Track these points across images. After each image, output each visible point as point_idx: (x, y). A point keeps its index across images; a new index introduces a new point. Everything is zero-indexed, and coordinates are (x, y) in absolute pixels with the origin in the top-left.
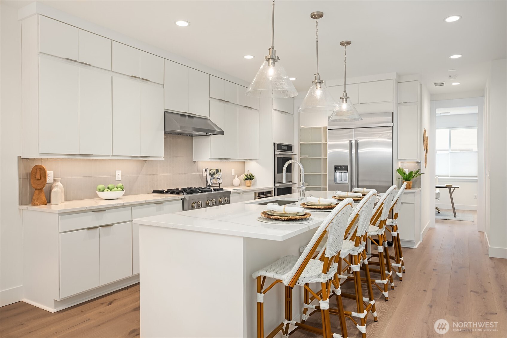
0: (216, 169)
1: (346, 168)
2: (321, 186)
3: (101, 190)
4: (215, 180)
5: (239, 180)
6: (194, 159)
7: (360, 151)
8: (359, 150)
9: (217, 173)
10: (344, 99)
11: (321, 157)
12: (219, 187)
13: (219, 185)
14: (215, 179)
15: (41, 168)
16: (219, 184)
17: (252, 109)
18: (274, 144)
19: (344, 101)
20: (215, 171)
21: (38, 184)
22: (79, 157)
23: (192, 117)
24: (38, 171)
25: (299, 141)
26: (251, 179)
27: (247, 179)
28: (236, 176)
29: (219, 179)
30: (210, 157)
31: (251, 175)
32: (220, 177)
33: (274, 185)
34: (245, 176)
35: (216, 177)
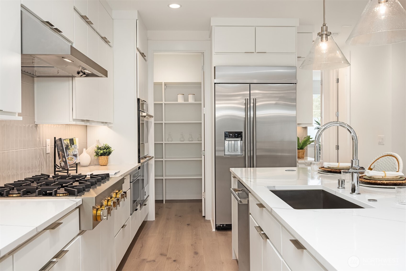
0: (69, 139)
2: (163, 158)
4: (69, 159)
6: (36, 121)
9: (72, 146)
10: (324, 36)
11: (162, 121)
14: (70, 156)
16: (77, 164)
18: (138, 100)
19: (324, 38)
20: (69, 142)
25: (154, 101)
26: (109, 153)
27: (102, 155)
28: (84, 149)
29: (75, 156)
30: (74, 118)
31: (108, 148)
32: (76, 153)
33: (139, 162)
34: (99, 148)
35: (70, 152)
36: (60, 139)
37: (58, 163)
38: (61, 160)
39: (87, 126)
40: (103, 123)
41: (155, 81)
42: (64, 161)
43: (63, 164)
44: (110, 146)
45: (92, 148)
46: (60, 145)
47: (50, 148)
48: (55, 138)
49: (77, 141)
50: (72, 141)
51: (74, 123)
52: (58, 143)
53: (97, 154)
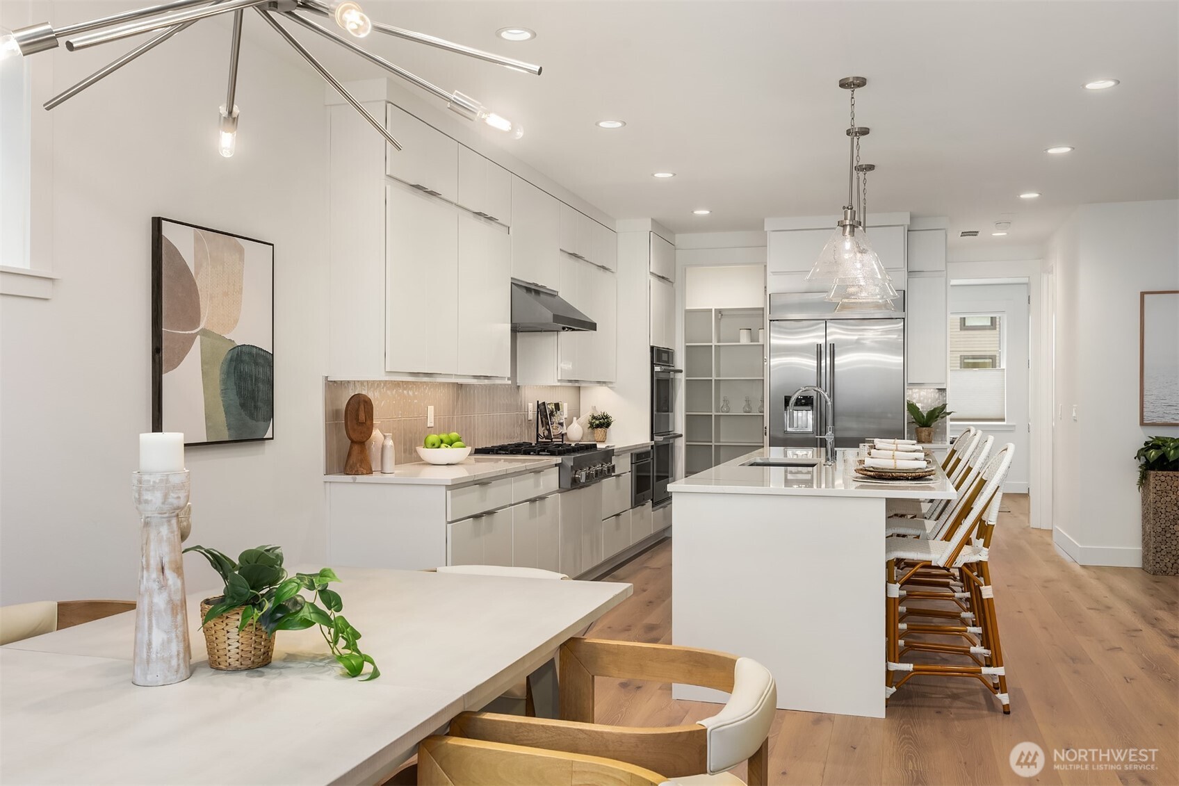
0: (555, 404)
1: (805, 402)
2: (711, 442)
3: (437, 445)
4: (554, 428)
5: (581, 429)
6: (518, 382)
7: (838, 360)
8: (836, 359)
9: (558, 412)
11: (711, 377)
12: (562, 442)
13: (563, 439)
14: (554, 425)
15: (367, 400)
16: (563, 435)
17: (608, 272)
18: (652, 348)
20: (553, 407)
21: (361, 433)
22: (426, 378)
23: (537, 292)
24: (362, 406)
25: (686, 342)
26: (608, 425)
27: (598, 426)
28: (575, 418)
29: (561, 424)
30: (559, 378)
31: (607, 417)
32: (562, 421)
33: (652, 439)
34: (594, 418)
35: (556, 419)
36: (544, 403)
37: (541, 432)
38: (544, 428)
39: (579, 387)
40: (599, 382)
41: (687, 308)
42: (547, 430)
43: (546, 432)
44: (610, 414)
45: (586, 416)
46: (543, 410)
47: (532, 414)
48: (538, 402)
49: (565, 407)
50: (557, 406)
51: (559, 384)
52: (542, 407)
53: (591, 424)
